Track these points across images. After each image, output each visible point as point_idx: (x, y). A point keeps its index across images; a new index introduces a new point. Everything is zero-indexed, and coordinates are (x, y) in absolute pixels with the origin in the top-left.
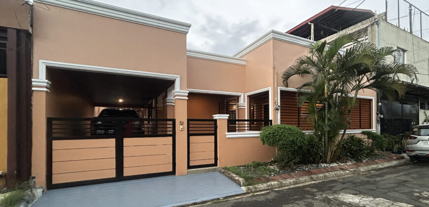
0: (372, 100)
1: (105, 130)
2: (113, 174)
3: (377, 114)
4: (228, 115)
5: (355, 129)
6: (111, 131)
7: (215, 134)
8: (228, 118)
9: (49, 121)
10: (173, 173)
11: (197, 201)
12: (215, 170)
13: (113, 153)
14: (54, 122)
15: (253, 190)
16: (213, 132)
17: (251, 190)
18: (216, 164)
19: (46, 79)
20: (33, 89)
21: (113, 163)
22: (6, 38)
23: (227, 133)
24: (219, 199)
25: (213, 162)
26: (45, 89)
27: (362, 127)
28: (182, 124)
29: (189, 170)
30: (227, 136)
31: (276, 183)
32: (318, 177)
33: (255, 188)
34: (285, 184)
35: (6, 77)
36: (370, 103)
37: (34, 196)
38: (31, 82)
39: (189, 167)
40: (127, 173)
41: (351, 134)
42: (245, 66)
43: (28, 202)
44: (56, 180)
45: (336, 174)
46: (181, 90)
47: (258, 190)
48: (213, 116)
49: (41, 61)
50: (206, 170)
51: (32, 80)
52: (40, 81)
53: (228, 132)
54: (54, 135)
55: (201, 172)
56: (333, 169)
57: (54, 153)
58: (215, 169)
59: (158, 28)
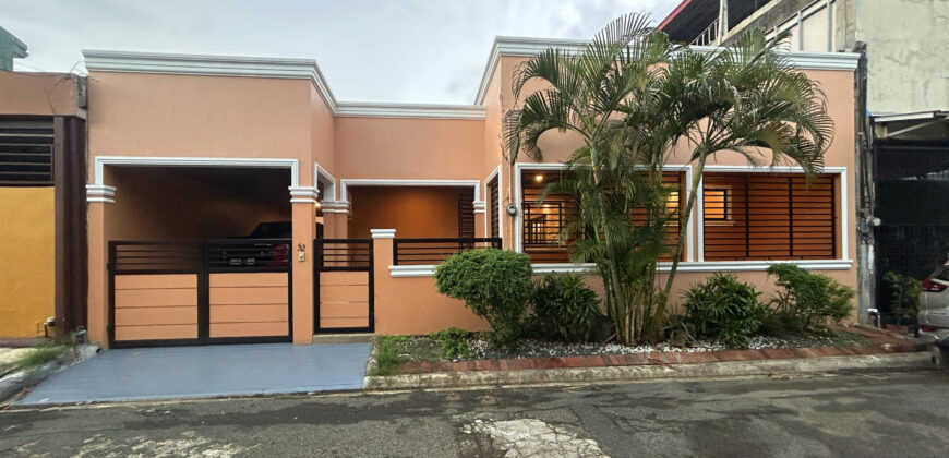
0: (838, 175)
1: (243, 258)
2: (193, 333)
3: (861, 215)
4: (394, 230)
5: (736, 259)
6: (251, 261)
7: (370, 269)
8: (393, 235)
9: (112, 247)
10: (288, 339)
11: (266, 392)
12: (365, 340)
13: (193, 298)
14: (118, 248)
15: (384, 386)
16: (367, 264)
17: (379, 384)
18: (371, 328)
19: (104, 184)
20: (89, 199)
21: (193, 314)
22: (51, 131)
23: (392, 267)
24: (306, 393)
25: (366, 324)
26: (102, 199)
27: (795, 253)
28: (302, 248)
29: (315, 336)
30: (393, 273)
31: (444, 376)
32: (563, 376)
33: (390, 382)
34: (464, 381)
35: (52, 185)
36: (833, 184)
37: (77, 355)
38: (86, 189)
39: (317, 329)
40: (215, 332)
41: (720, 272)
42: (483, 121)
43: (61, 363)
44: (120, 336)
45: (623, 374)
46: (300, 185)
47: (394, 386)
48: (372, 231)
49: (97, 158)
50: (348, 338)
51: (87, 186)
52: (97, 187)
53: (395, 263)
54: (119, 268)
55: (339, 341)
56: (630, 360)
57: (117, 294)
58: (368, 337)
59: (259, 77)
